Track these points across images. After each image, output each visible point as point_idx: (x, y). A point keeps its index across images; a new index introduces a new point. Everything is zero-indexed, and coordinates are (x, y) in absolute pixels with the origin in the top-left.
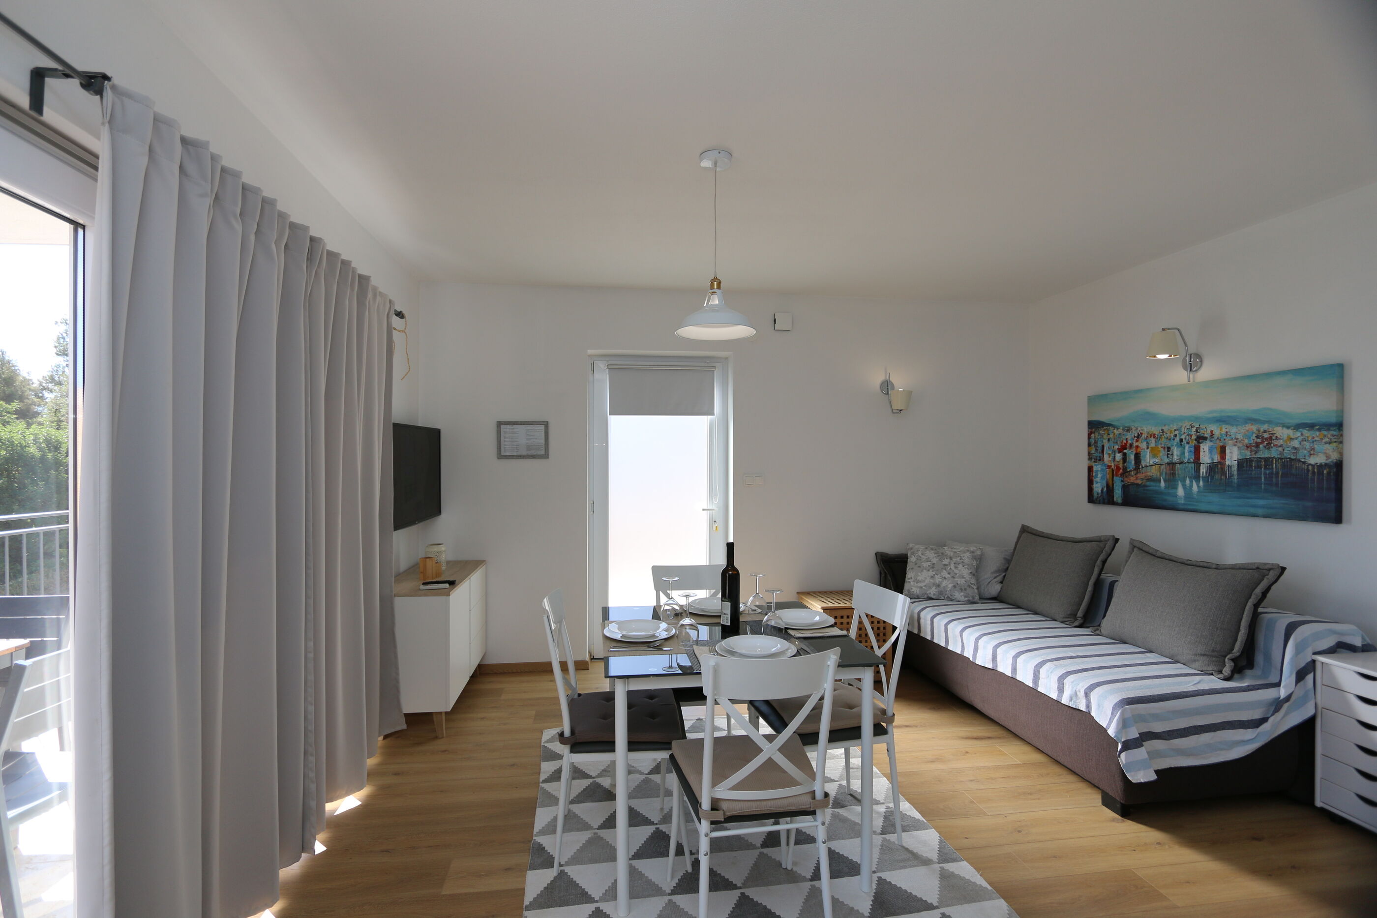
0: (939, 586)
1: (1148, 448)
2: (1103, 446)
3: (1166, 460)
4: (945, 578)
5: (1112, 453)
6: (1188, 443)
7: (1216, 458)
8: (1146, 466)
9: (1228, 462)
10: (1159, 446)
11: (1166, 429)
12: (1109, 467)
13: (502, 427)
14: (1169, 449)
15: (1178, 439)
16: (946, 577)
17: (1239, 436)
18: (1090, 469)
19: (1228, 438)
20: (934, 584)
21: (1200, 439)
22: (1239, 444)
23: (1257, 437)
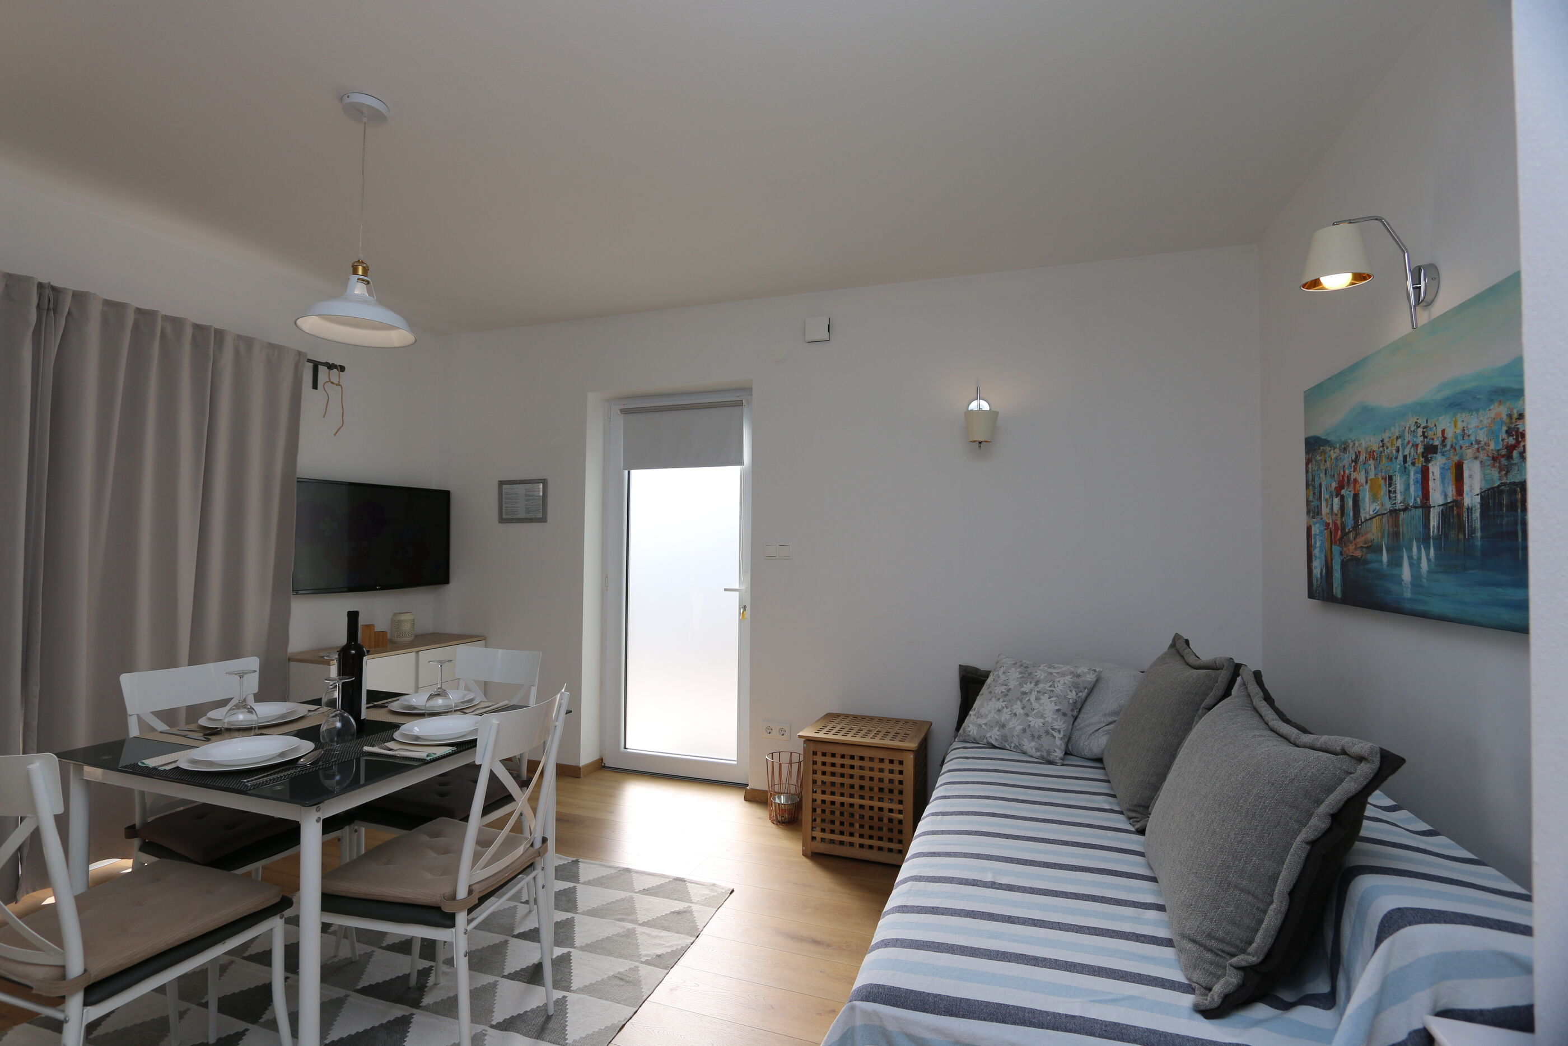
0: (1003, 726)
1: (1367, 482)
2: (1320, 485)
3: (1388, 506)
4: (1015, 714)
5: (1330, 498)
6: (1413, 464)
7: (1451, 490)
8: (1367, 520)
9: (1467, 501)
10: (1380, 476)
11: (1386, 436)
12: (1328, 524)
13: (504, 487)
14: (1391, 478)
15: (1401, 458)
16: (1017, 713)
17: (1482, 436)
18: (1309, 529)
19: (1465, 444)
20: (997, 722)
21: (1430, 450)
22: (1482, 455)
23: (1509, 432)
